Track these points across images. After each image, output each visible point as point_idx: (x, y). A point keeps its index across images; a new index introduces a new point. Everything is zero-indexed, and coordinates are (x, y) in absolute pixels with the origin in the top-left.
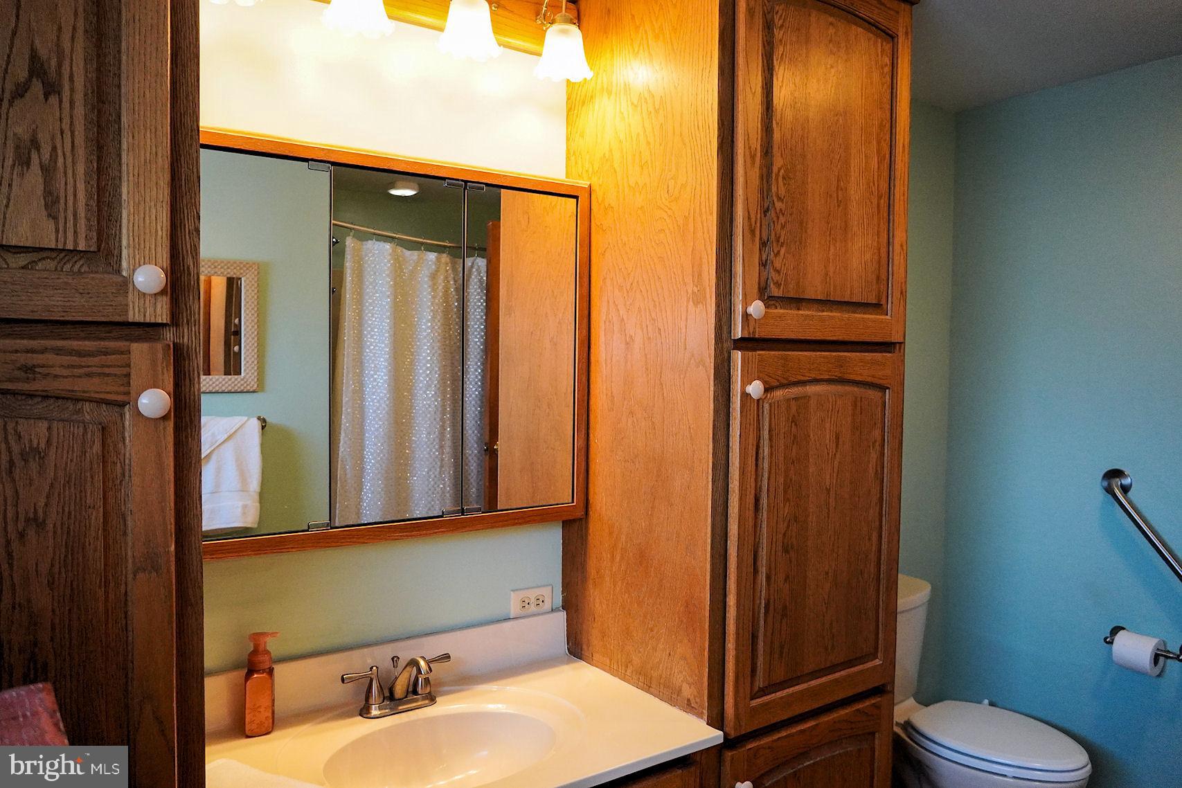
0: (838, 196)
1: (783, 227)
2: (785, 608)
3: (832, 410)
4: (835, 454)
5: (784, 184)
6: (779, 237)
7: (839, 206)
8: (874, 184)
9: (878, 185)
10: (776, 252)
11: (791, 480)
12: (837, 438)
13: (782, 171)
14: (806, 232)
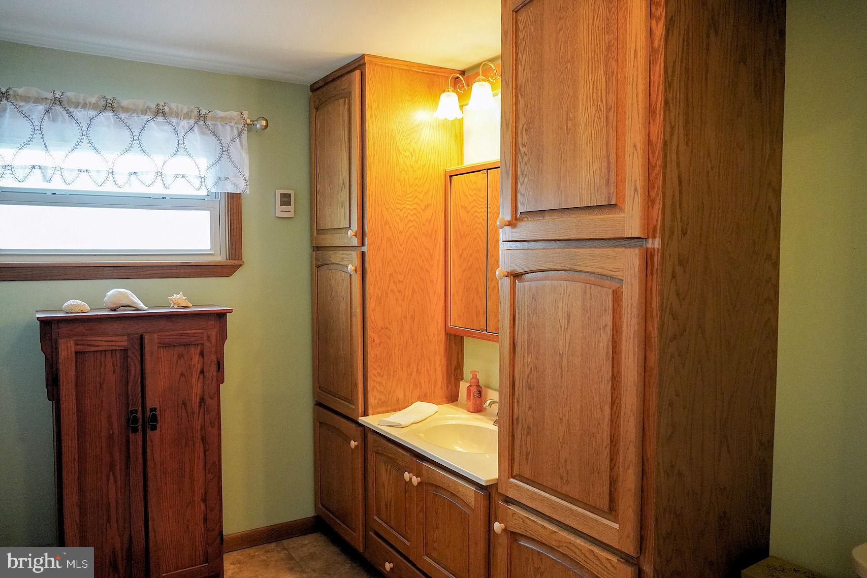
0: (567, 126)
1: (526, 164)
2: (529, 428)
3: (564, 293)
4: (567, 329)
5: (527, 134)
6: (524, 172)
7: (568, 133)
8: (602, 102)
9: (606, 101)
10: (521, 182)
11: (532, 340)
12: (569, 316)
13: (525, 126)
14: (542, 162)
